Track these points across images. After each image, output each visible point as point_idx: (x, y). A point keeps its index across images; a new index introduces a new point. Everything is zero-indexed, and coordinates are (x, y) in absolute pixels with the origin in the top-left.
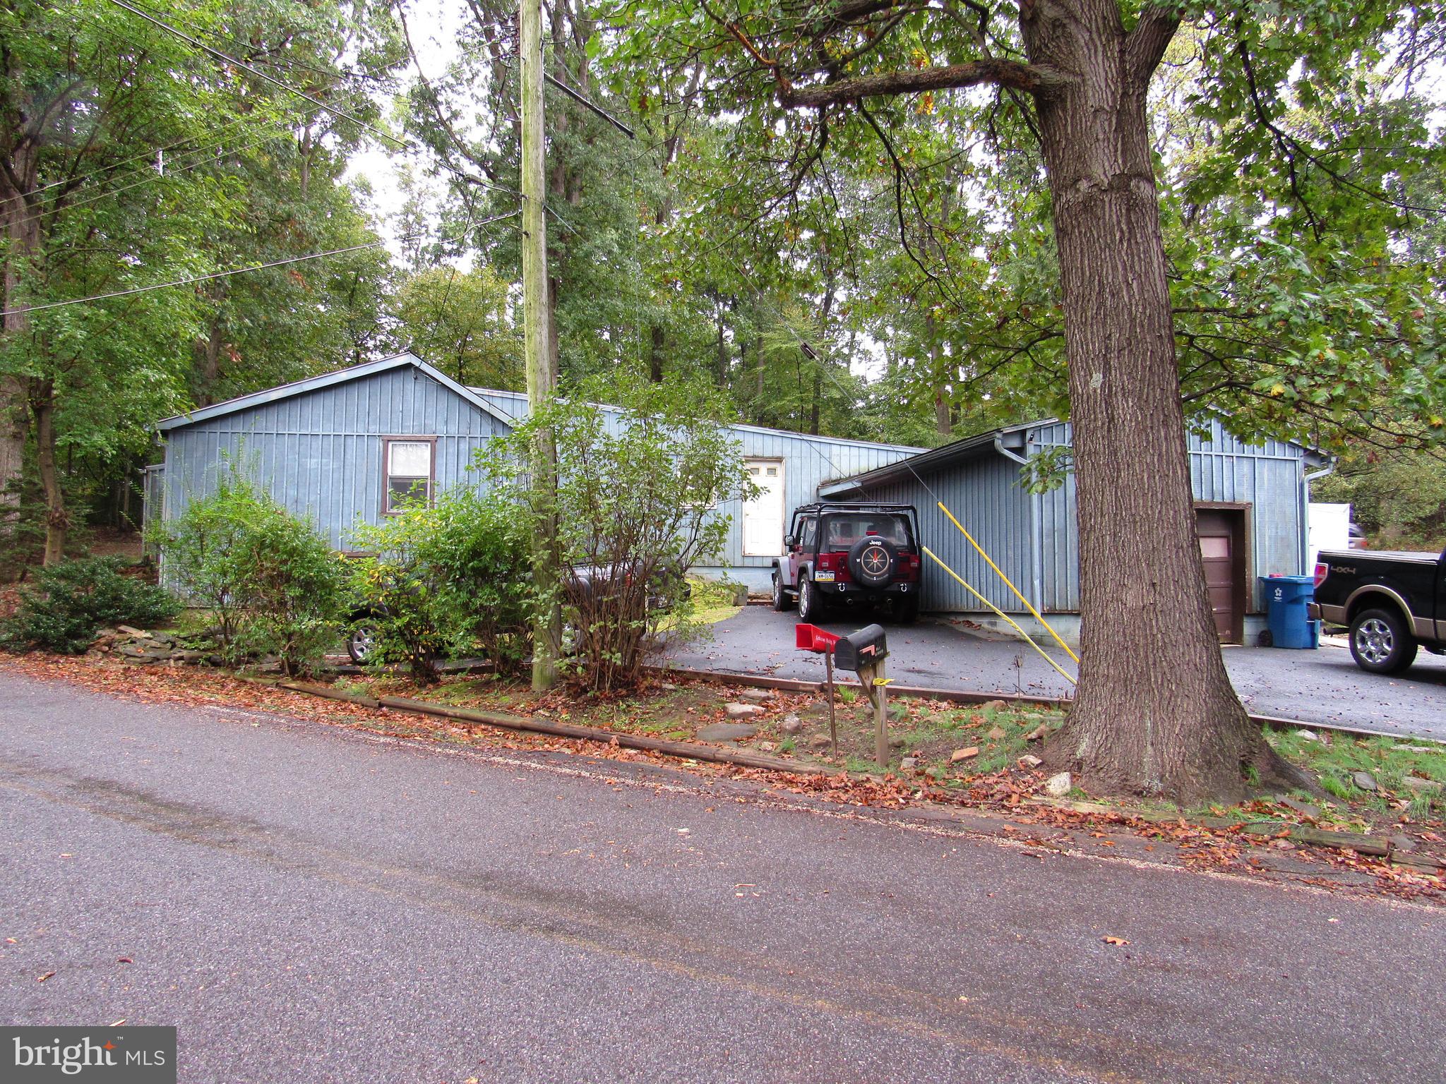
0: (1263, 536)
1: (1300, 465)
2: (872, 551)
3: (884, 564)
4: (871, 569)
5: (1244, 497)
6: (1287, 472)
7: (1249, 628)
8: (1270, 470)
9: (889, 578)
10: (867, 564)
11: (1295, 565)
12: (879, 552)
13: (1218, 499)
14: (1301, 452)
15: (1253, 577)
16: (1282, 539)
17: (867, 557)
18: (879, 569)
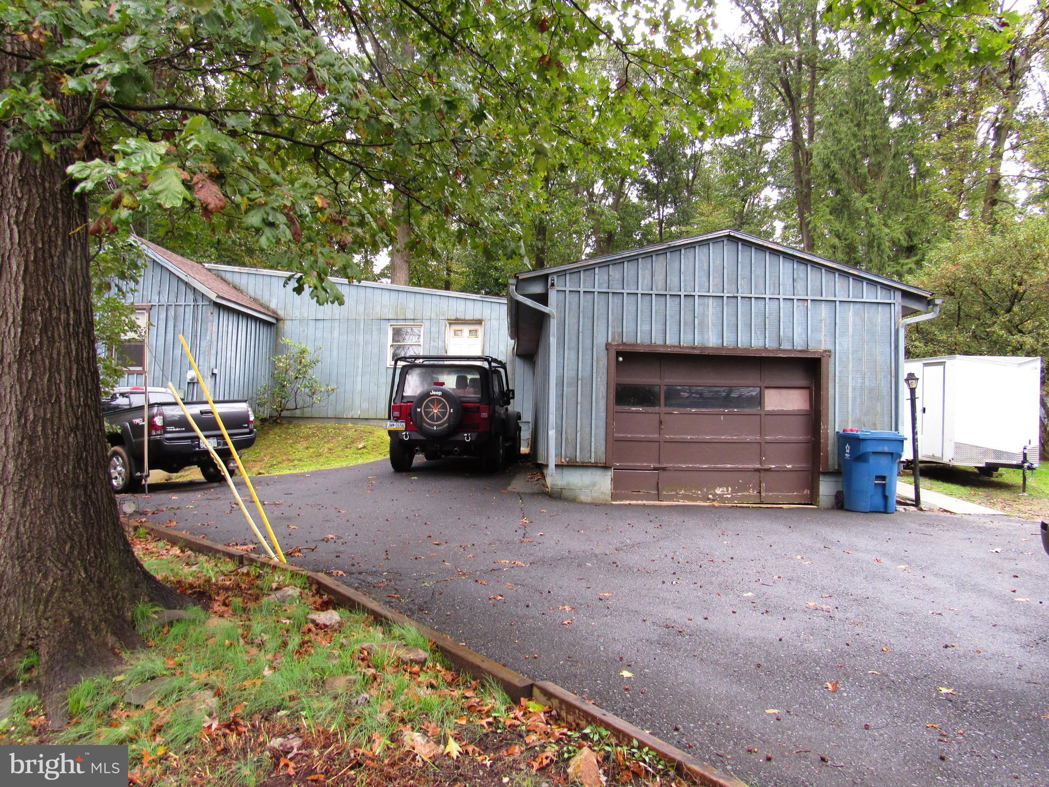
0: (844, 386)
1: (898, 308)
2: (432, 401)
3: (444, 414)
4: (432, 418)
5: (819, 343)
6: (880, 315)
7: (826, 488)
8: (856, 314)
9: (449, 427)
10: (427, 413)
11: (886, 419)
12: (439, 401)
13: (786, 346)
14: (898, 295)
15: (831, 433)
16: (871, 390)
17: (427, 406)
18: (439, 419)
